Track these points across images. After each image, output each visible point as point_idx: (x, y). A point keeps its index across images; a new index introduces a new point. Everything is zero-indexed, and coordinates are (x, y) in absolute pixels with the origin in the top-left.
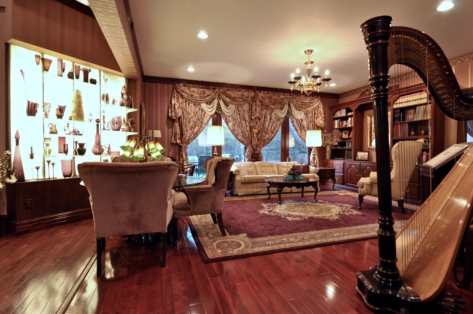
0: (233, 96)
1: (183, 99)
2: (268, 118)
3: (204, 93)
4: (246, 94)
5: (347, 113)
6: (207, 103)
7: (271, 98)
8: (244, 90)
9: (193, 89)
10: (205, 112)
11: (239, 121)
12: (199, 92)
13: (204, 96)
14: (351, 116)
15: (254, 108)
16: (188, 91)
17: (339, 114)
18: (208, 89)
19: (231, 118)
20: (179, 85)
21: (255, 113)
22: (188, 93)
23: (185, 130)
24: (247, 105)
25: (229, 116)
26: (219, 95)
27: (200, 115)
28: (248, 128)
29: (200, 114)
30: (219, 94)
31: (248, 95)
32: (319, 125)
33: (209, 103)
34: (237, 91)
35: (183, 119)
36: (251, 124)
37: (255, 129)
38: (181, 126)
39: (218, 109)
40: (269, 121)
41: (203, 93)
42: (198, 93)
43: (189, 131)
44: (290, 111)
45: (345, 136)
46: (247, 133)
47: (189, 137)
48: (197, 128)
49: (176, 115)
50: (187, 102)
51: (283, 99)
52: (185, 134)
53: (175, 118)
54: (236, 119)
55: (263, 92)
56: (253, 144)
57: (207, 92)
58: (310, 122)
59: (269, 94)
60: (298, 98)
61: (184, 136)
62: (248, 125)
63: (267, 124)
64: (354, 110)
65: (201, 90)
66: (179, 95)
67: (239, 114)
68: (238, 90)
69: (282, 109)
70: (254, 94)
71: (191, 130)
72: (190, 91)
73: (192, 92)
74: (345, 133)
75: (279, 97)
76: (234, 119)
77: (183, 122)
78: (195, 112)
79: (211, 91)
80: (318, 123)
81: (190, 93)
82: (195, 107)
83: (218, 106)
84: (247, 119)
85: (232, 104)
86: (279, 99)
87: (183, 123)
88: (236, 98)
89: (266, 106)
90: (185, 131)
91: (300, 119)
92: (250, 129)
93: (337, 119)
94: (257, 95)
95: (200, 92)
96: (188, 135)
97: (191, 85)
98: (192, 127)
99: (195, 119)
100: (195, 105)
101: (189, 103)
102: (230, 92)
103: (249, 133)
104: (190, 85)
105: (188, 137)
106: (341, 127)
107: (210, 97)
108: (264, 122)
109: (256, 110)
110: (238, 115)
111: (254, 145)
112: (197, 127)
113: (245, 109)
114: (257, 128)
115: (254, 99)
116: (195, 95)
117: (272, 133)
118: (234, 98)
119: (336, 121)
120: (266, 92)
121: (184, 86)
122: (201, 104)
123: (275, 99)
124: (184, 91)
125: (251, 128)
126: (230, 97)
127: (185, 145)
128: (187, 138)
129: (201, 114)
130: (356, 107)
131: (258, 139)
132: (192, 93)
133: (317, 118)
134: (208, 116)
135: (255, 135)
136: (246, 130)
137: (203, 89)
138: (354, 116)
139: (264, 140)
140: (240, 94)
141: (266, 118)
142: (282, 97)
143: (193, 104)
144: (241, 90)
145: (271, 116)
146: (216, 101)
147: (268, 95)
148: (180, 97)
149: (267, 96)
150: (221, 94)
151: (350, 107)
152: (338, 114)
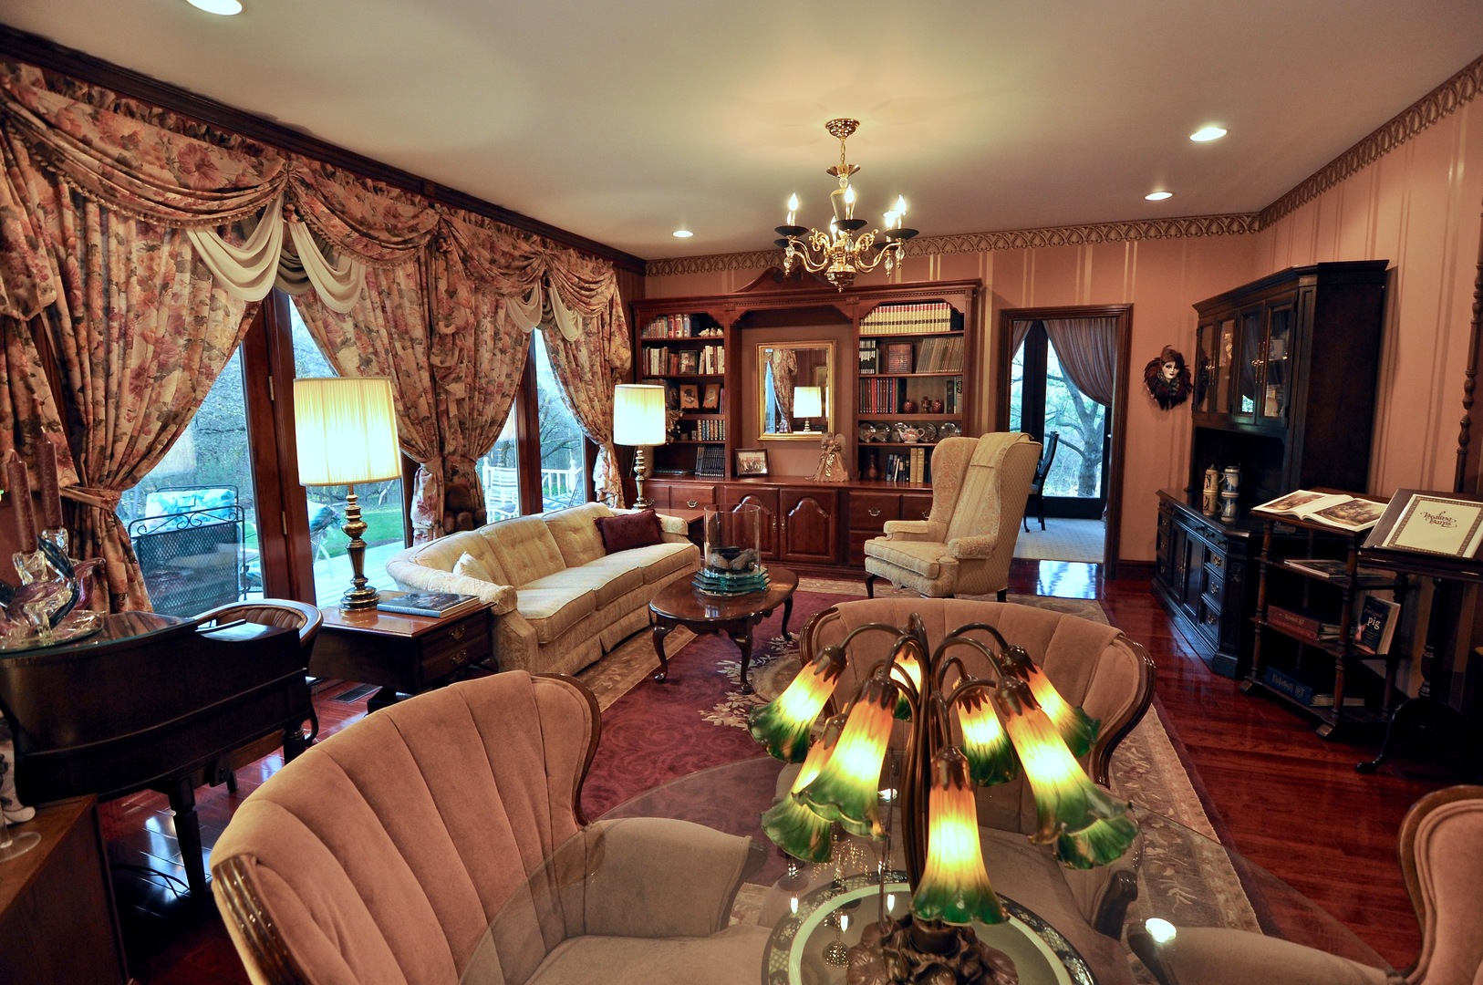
0: (357, 209)
1: (53, 180)
2: (487, 335)
3: (204, 166)
4: (406, 210)
5: (696, 329)
6: (221, 231)
7: (493, 249)
8: (396, 192)
9: (126, 126)
10: (216, 284)
11: (386, 341)
12: (174, 155)
13: (209, 184)
14: (715, 342)
15: (443, 286)
16: (93, 134)
17: (666, 330)
18: (221, 142)
19: (348, 326)
20: (14, 71)
21: (452, 310)
22: (96, 141)
23: (101, 394)
24: (411, 268)
25: (340, 316)
26: (290, 195)
27: (185, 300)
28: (425, 375)
29: (187, 291)
30: (289, 186)
31: (415, 217)
32: (618, 363)
33: (238, 231)
34: (364, 186)
35: (76, 321)
36: (436, 360)
37: (458, 379)
38: (59, 368)
39: (284, 271)
40: (490, 344)
41: (199, 167)
42: (164, 155)
43: (128, 398)
44: (548, 308)
45: (688, 402)
46: (423, 401)
47: (133, 441)
48: (175, 380)
49: (22, 292)
50: (92, 209)
51: (527, 258)
52: (97, 423)
53: (16, 313)
54: (370, 331)
55: (462, 213)
56: (449, 448)
57: (227, 167)
58: (596, 351)
59: (482, 226)
60: (564, 257)
61: (98, 438)
62: (423, 360)
63: (485, 355)
64: (726, 322)
65: (182, 142)
66: (18, 144)
67: (383, 308)
68: (369, 182)
69: (527, 298)
70: (437, 217)
71: (138, 391)
72: (108, 136)
73: (124, 147)
74: (689, 393)
75: (515, 248)
76: (364, 331)
77: (72, 342)
78: (158, 281)
79: (244, 164)
80: (614, 357)
81: (116, 151)
82: (151, 249)
83: (288, 256)
84: (419, 332)
85: (353, 252)
86: (517, 253)
87: (72, 352)
88: (370, 227)
89: (482, 279)
90: (95, 403)
91: (572, 340)
92: (432, 378)
93: (658, 344)
94: (449, 224)
95: (181, 155)
96: (127, 427)
97: (112, 96)
98: (140, 373)
99: (158, 321)
100: (145, 229)
101: (103, 210)
102: (336, 189)
103: (430, 396)
104: (102, 95)
105: (126, 439)
106: (673, 372)
107: (249, 195)
108: (477, 351)
109: (452, 293)
110: (379, 312)
111: (453, 453)
112: (177, 375)
113: (403, 287)
114: (463, 374)
115: (436, 244)
116: (146, 167)
117: (504, 395)
118: (361, 224)
119: (655, 352)
120: (473, 216)
121: (52, 87)
122: (191, 234)
123: (504, 253)
124: (68, 126)
125: (438, 378)
126: (343, 212)
127: (108, 494)
128: (121, 447)
129: (194, 294)
130: (736, 316)
131: (461, 424)
132: (127, 154)
133: (610, 340)
134: (232, 310)
135: (453, 411)
136: (418, 385)
137: (195, 142)
138: (727, 342)
139: (482, 427)
140: (381, 210)
141: (482, 332)
142: (525, 247)
143: (133, 223)
144: (383, 185)
145: (494, 322)
146: (274, 227)
147: (483, 233)
148: (33, 162)
149: (482, 237)
150: (301, 190)
151: (712, 311)
152: (660, 329)
